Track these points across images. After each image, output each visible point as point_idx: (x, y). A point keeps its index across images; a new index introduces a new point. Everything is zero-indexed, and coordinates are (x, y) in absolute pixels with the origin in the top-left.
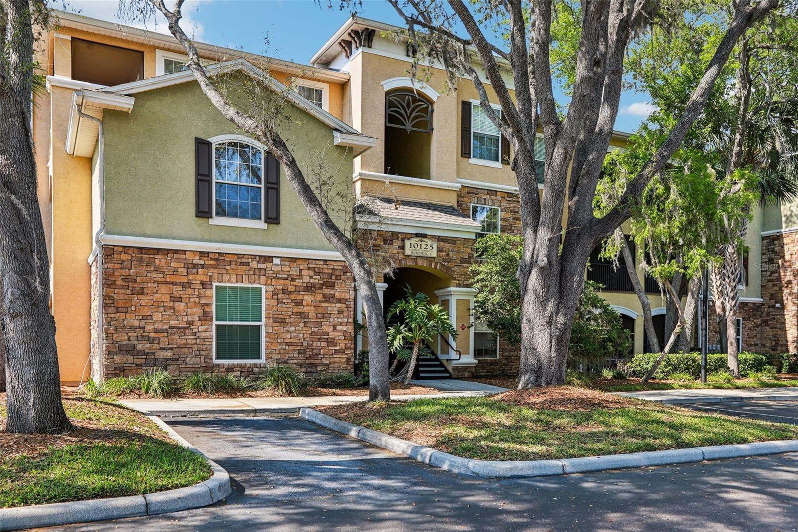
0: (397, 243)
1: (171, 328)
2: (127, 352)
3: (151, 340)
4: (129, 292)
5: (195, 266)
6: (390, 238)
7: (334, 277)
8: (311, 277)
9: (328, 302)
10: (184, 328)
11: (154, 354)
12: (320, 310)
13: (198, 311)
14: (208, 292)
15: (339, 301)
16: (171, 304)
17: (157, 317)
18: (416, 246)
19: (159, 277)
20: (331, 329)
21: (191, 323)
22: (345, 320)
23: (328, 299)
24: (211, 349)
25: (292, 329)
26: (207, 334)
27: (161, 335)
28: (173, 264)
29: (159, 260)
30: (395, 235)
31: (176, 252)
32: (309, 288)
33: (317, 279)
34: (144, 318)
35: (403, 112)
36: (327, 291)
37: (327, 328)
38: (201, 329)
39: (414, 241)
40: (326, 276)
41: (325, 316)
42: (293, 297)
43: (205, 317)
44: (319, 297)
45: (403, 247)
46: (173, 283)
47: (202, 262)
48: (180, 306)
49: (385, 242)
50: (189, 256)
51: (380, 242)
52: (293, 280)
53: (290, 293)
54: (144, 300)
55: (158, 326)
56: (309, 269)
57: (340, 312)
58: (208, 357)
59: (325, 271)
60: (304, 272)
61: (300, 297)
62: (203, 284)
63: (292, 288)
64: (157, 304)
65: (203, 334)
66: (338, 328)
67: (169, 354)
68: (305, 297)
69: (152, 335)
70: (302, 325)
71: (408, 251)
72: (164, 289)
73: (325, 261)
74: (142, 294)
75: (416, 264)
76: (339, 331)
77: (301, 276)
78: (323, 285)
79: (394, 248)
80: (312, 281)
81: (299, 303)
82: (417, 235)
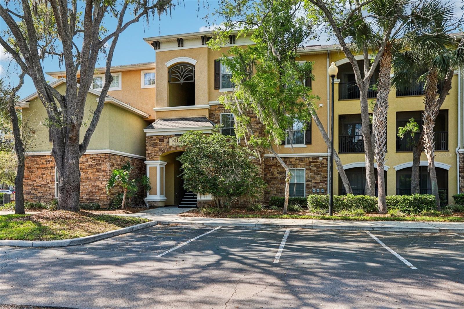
0: (166, 141)
1: (42, 185)
2: (28, 194)
3: (35, 190)
4: (29, 172)
5: (49, 161)
6: (162, 138)
7: (101, 161)
8: (91, 162)
9: (98, 172)
10: (46, 185)
11: (36, 194)
12: (95, 176)
13: (50, 178)
14: (53, 171)
15: (103, 171)
16: (42, 176)
17: (37, 181)
18: (175, 141)
19: (37, 166)
20: (100, 184)
21: (48, 183)
22: (106, 180)
23: (98, 170)
24: (55, 193)
25: (84, 184)
26: (53, 187)
27: (38, 188)
28: (42, 161)
29: (38, 160)
30: (165, 137)
31: (43, 156)
32: (90, 167)
33: (94, 163)
34: (33, 181)
35: (179, 75)
36: (98, 167)
37: (98, 183)
38: (51, 185)
39: (173, 138)
40: (97, 161)
41: (98, 178)
42: (84, 170)
43: (53, 181)
44: (95, 170)
45: (168, 142)
46: (42, 168)
47: (51, 159)
48: (44, 176)
49: (160, 140)
50: (47, 157)
51: (157, 141)
52: (84, 163)
53: (83, 169)
54: (33, 175)
55: (38, 184)
56: (90, 158)
57: (104, 176)
58: (54, 196)
59: (97, 159)
60: (89, 160)
61: (87, 170)
62: (51, 167)
63: (83, 167)
64: (37, 176)
65: (52, 187)
66: (103, 183)
67: (41, 195)
68: (89, 171)
69: (36, 187)
70: (88, 182)
71: (171, 144)
72: (39, 170)
73: (97, 154)
74: (33, 172)
75: (176, 150)
76: (103, 185)
77: (87, 162)
78: (96, 164)
79: (164, 144)
80: (92, 163)
81: (87, 173)
82: (176, 135)
